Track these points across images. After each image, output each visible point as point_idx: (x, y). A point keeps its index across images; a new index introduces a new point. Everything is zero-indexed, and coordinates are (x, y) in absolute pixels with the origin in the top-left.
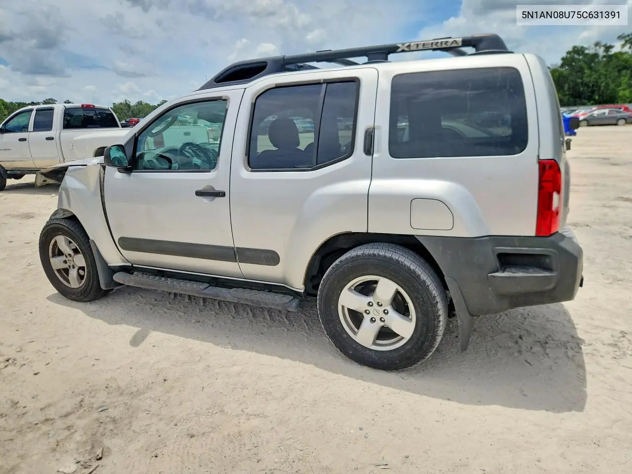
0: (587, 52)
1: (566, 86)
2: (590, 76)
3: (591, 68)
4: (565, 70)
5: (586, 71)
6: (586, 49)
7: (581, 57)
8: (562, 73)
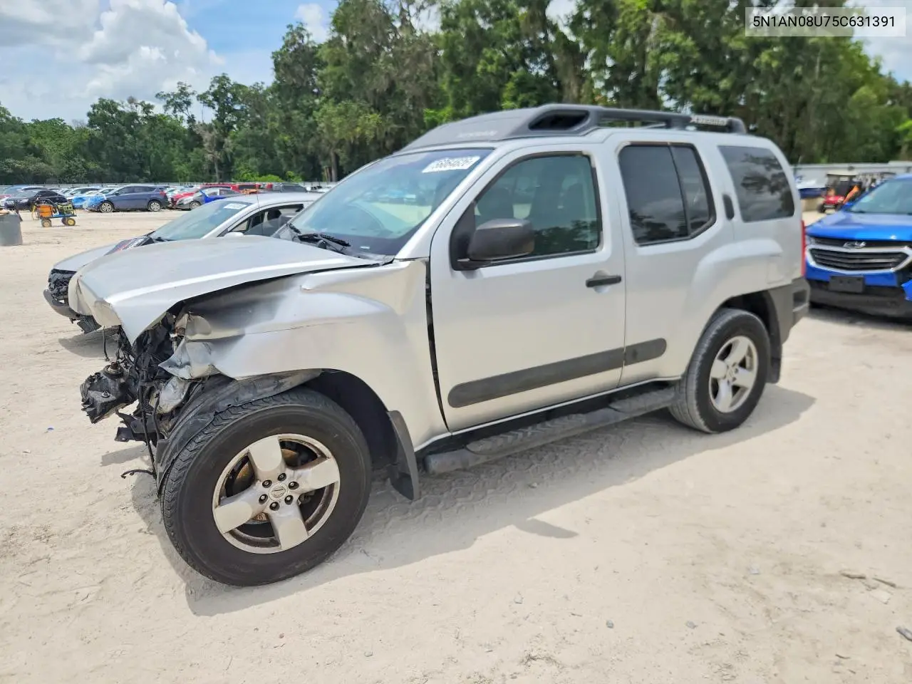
0: (120, 108)
1: (104, 155)
2: (133, 143)
3: (131, 132)
4: (97, 131)
5: (126, 135)
6: (118, 104)
7: (114, 115)
8: (91, 135)
